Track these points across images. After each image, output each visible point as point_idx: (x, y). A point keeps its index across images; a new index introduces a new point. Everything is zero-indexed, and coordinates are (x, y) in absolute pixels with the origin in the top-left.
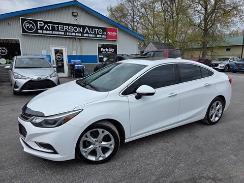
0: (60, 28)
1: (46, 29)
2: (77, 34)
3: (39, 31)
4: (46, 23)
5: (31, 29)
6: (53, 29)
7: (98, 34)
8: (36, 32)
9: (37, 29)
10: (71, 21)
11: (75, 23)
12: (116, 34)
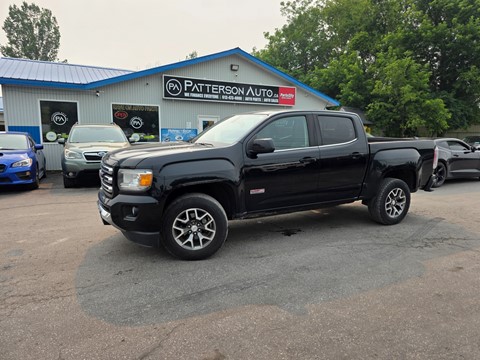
0: (213, 89)
1: (195, 91)
2: (236, 98)
3: (186, 94)
4: (195, 81)
5: (176, 91)
6: (204, 91)
7: (266, 97)
8: (182, 95)
9: (183, 91)
10: (229, 78)
11: (234, 82)
12: (292, 96)
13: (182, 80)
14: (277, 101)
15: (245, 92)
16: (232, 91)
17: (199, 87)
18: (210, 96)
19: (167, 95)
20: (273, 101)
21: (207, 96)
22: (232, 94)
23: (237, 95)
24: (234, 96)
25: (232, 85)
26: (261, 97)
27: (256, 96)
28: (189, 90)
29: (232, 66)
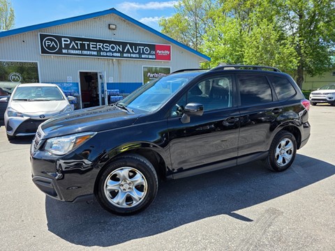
0: (91, 46)
1: (73, 48)
3: (64, 51)
5: (53, 48)
6: (83, 47)
7: (144, 53)
8: (60, 52)
9: (61, 48)
10: (107, 36)
11: (112, 40)
12: (168, 52)
13: (59, 38)
14: (154, 57)
15: (123, 49)
16: (110, 48)
17: (77, 44)
18: (88, 53)
19: (44, 51)
20: (150, 57)
21: (85, 52)
22: (110, 51)
23: (116, 52)
24: (113, 52)
25: (110, 42)
26: (139, 53)
27: (133, 53)
28: (67, 47)
29: (109, 25)
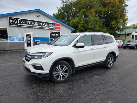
0: (30, 23)
6: (26, 23)
7: (50, 26)
8: (17, 24)
9: (17, 23)
10: (36, 19)
11: (38, 21)
12: (59, 26)
13: (17, 19)
14: (54, 28)
15: (42, 24)
16: (37, 24)
17: (24, 22)
18: (29, 25)
20: (53, 28)
24: (38, 26)
25: (37, 22)
28: (20, 23)
